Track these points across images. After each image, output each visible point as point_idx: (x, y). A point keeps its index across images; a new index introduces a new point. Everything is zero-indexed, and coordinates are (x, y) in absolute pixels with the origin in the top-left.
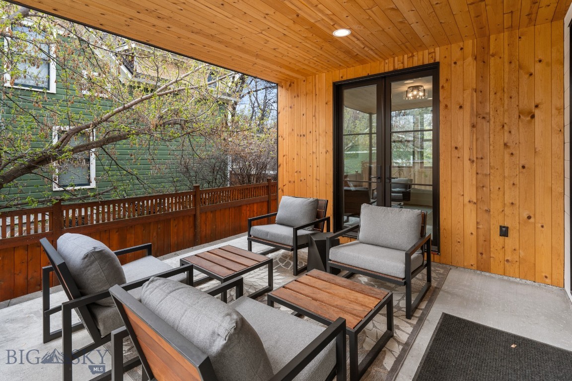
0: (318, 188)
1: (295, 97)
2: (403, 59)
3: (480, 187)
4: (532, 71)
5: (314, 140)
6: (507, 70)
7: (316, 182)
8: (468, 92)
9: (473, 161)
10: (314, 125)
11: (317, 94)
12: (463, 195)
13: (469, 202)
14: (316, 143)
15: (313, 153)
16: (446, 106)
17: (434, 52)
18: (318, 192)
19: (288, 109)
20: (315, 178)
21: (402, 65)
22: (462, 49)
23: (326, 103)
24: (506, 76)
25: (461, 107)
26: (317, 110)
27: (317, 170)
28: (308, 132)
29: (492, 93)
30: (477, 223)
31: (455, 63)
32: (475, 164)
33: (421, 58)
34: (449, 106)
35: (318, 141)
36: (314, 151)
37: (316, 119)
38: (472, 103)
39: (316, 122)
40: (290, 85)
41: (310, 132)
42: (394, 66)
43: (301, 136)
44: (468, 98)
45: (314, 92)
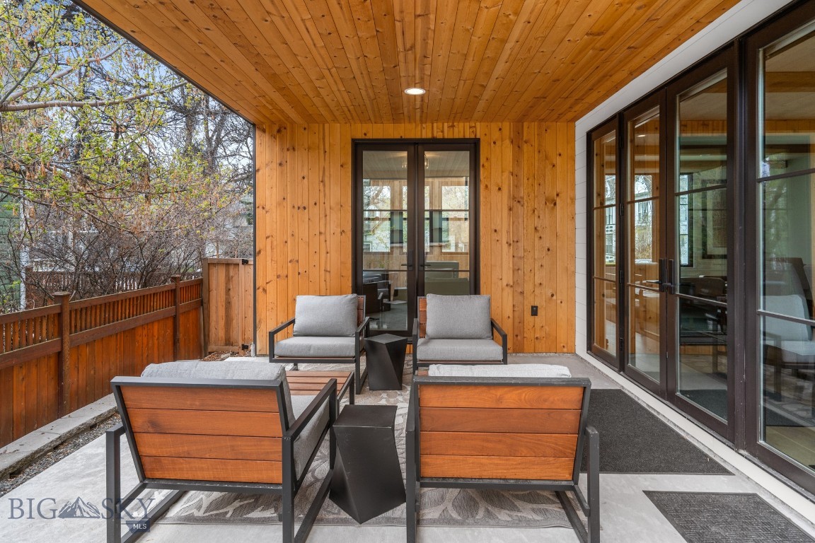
0: (328, 284)
1: (288, 150)
2: (443, 127)
3: (516, 270)
4: (555, 162)
5: (322, 215)
6: (537, 158)
7: (325, 276)
8: (506, 174)
9: (510, 245)
10: (322, 194)
11: (327, 150)
12: (501, 279)
13: (507, 285)
14: (326, 220)
15: (320, 233)
16: (487, 186)
17: (475, 127)
18: (328, 288)
19: (275, 165)
20: (323, 269)
21: (441, 134)
22: (500, 129)
23: (342, 166)
24: (536, 164)
25: (500, 189)
26: (327, 174)
27: (326, 258)
28: (312, 203)
29: (525, 179)
30: (514, 306)
31: (495, 143)
32: (511, 247)
33: (461, 130)
34: (489, 186)
35: (328, 217)
36: (323, 231)
37: (324, 186)
38: (509, 186)
39: (324, 191)
40: (279, 131)
41: (315, 204)
42: (433, 134)
43: (299, 208)
44: (506, 181)
45: (322, 147)
